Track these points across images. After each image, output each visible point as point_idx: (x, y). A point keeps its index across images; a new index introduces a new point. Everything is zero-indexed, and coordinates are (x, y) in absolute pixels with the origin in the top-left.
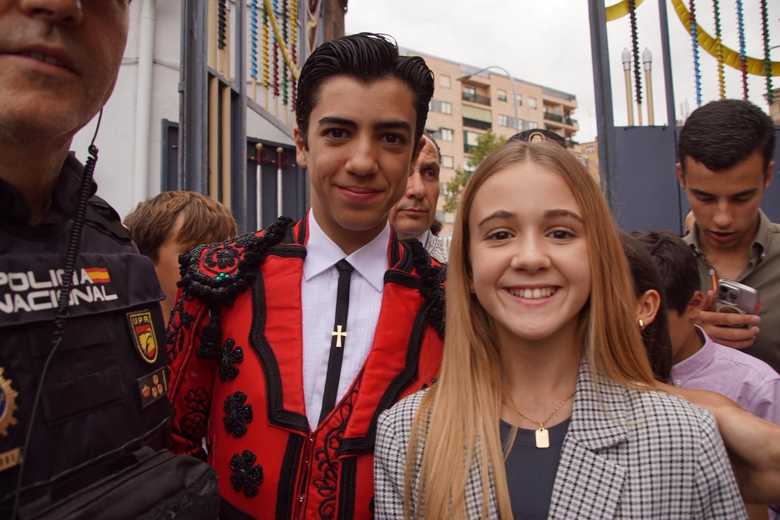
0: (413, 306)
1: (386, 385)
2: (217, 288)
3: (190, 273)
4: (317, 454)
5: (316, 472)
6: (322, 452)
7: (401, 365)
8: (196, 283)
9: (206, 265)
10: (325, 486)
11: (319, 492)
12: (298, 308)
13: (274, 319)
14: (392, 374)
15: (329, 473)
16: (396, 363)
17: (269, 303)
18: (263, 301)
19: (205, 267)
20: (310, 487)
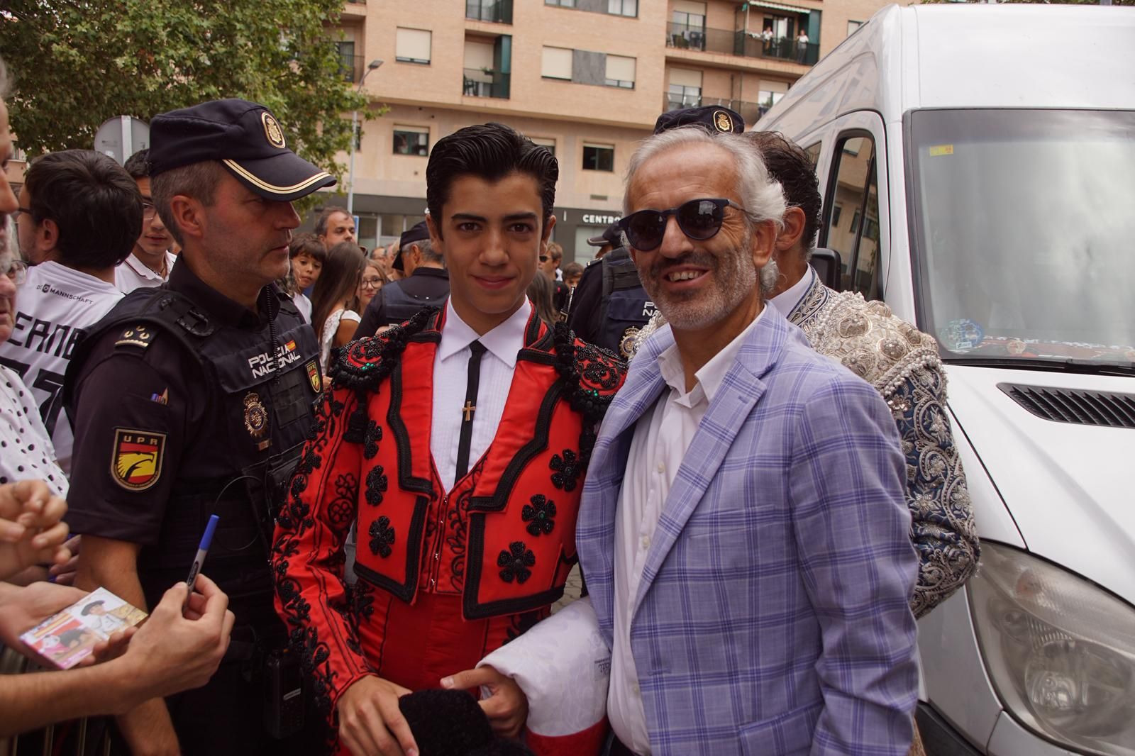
0: (545, 382)
1: (514, 452)
2: (364, 377)
3: (340, 364)
4: (450, 514)
5: (449, 530)
6: (454, 512)
7: (530, 435)
8: (343, 373)
9: (354, 356)
10: (457, 544)
11: (452, 549)
12: (430, 388)
13: (408, 398)
14: (520, 442)
15: (461, 532)
16: (524, 434)
17: (405, 385)
18: (401, 383)
19: (353, 359)
20: (444, 545)
